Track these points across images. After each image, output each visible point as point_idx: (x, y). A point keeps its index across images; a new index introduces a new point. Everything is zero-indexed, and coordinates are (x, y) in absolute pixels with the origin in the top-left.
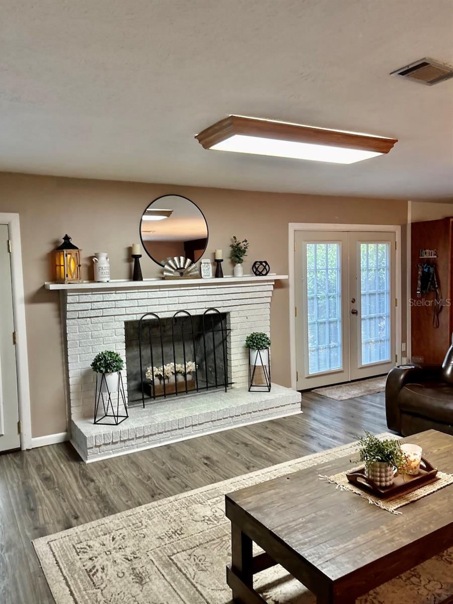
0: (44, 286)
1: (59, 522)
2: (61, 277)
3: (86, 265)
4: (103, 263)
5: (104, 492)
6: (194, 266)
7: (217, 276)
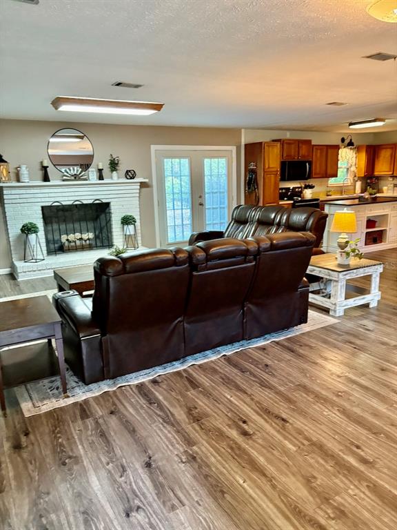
4: (24, 171)
5: (22, 289)
6: (84, 173)
7: (100, 179)
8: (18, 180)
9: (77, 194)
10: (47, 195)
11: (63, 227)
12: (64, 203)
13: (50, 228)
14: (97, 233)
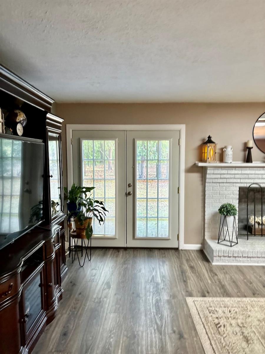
0: (195, 164)
1: (199, 292)
2: (204, 159)
4: (229, 152)
5: (223, 283)
8: (222, 160)
10: (247, 176)
12: (262, 185)
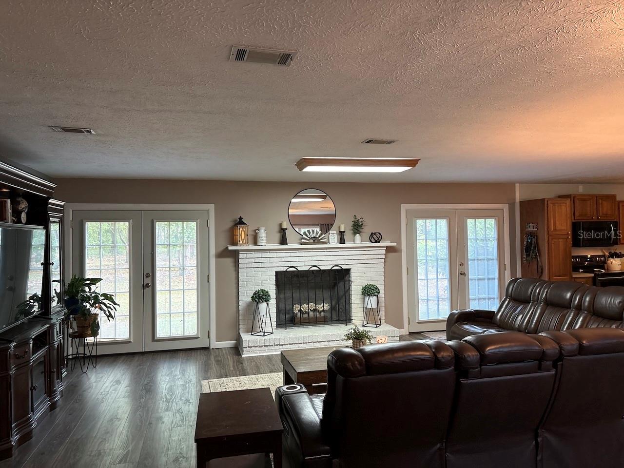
0: (226, 247)
1: (217, 375)
2: (236, 242)
3: (253, 235)
4: (262, 234)
5: (245, 368)
6: (324, 235)
7: (340, 243)
8: (255, 243)
9: (314, 258)
10: (283, 259)
11: (296, 295)
12: (299, 269)
13: (282, 296)
14: (334, 303)
